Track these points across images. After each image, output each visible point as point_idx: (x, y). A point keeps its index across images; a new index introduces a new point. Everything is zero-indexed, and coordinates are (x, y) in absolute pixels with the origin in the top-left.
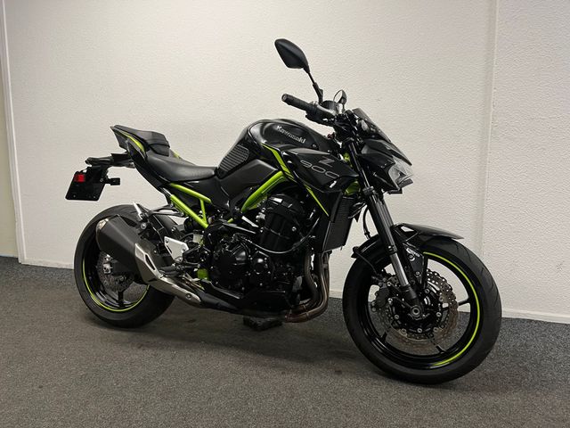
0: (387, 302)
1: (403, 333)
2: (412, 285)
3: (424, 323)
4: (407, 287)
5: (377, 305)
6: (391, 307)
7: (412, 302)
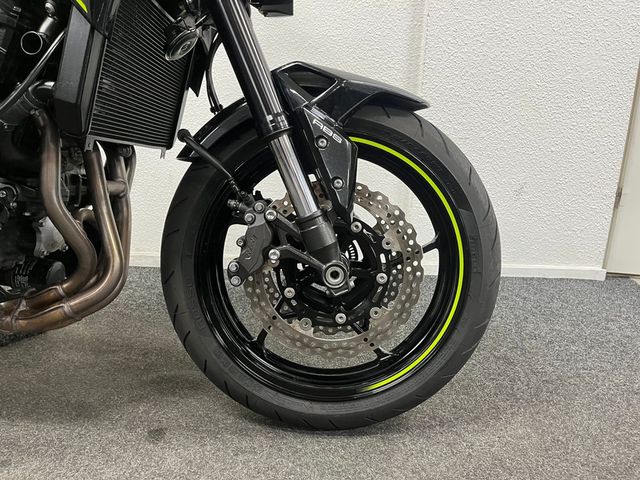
0: (266, 258)
1: (302, 328)
2: (325, 214)
3: (348, 301)
4: (312, 219)
5: (241, 271)
6: (276, 270)
7: (324, 254)
